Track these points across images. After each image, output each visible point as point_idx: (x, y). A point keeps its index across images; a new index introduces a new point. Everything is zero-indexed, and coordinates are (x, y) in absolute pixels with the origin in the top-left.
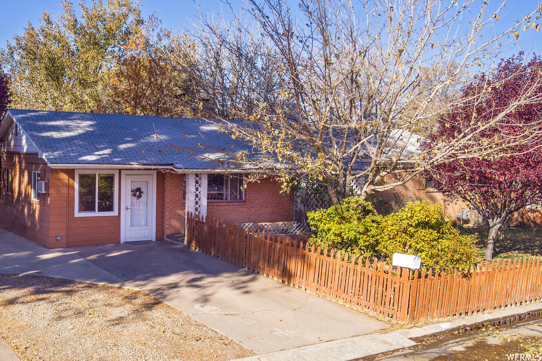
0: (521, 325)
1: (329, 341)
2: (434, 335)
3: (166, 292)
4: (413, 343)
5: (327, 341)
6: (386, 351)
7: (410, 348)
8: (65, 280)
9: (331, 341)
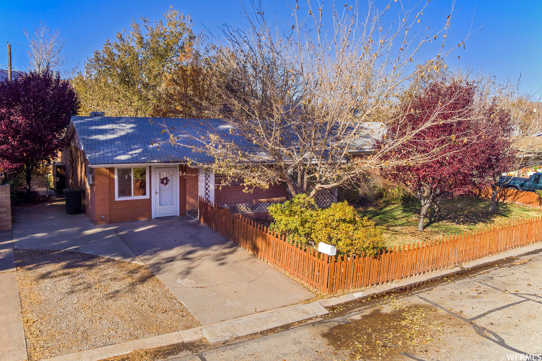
0: (415, 293)
1: (262, 312)
2: (347, 303)
3: (162, 266)
4: (326, 312)
5: (260, 312)
6: (302, 319)
7: (322, 316)
8: (94, 255)
9: (263, 311)
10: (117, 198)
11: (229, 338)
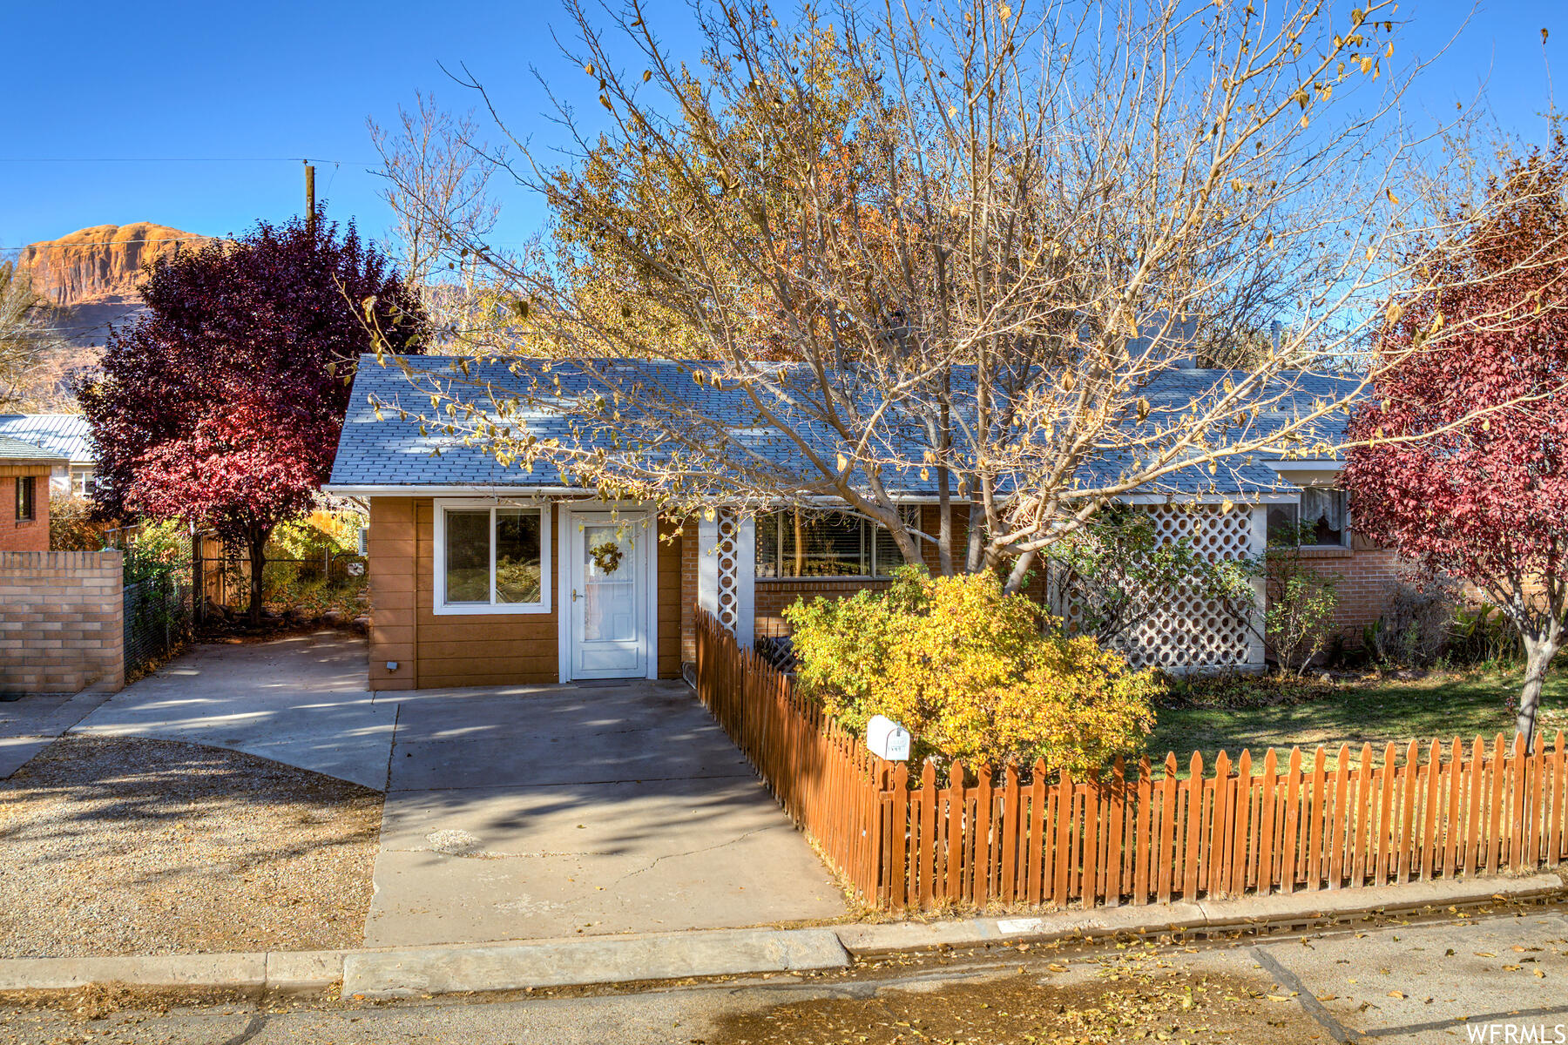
1: (598, 935)
4: (837, 962)
6: (720, 972)
7: (804, 973)
9: (603, 935)
10: (440, 608)
11: (410, 991)
